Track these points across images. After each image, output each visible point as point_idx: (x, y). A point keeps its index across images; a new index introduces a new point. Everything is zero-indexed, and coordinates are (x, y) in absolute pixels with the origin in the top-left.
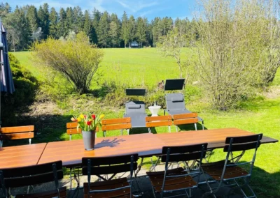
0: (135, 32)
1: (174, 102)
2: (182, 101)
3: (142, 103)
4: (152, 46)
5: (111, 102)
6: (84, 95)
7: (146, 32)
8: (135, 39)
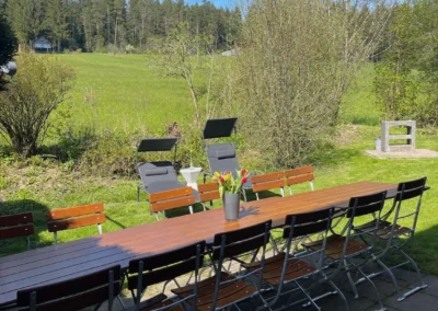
0: (42, 17)
1: (220, 158)
2: (234, 156)
3: (167, 164)
4: (84, 51)
5: (94, 167)
6: (37, 158)
7: (67, 19)
8: (43, 33)
